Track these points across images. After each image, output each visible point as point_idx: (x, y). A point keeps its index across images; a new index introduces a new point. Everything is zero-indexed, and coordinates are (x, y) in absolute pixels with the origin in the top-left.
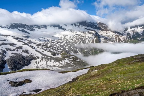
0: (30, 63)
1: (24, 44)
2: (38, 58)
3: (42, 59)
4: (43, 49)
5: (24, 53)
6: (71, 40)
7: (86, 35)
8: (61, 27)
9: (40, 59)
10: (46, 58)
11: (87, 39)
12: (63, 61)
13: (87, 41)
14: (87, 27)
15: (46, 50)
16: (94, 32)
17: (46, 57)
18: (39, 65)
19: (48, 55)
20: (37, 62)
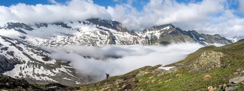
0: (14, 68)
1: (11, 44)
2: (24, 62)
3: (29, 64)
4: (32, 51)
5: (8, 55)
6: (78, 42)
7: (97, 35)
8: (66, 24)
9: (26, 64)
10: (33, 64)
11: (98, 41)
12: (57, 69)
13: (98, 43)
14: (100, 25)
15: (35, 53)
16: (107, 32)
17: (33, 62)
18: (23, 72)
19: (37, 59)
20: (22, 68)
